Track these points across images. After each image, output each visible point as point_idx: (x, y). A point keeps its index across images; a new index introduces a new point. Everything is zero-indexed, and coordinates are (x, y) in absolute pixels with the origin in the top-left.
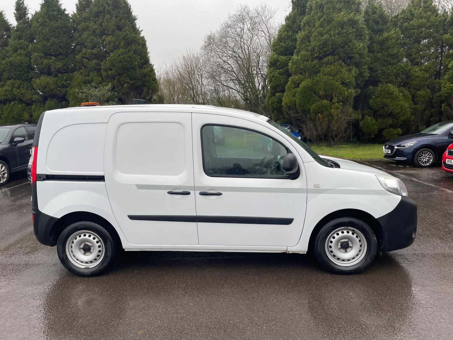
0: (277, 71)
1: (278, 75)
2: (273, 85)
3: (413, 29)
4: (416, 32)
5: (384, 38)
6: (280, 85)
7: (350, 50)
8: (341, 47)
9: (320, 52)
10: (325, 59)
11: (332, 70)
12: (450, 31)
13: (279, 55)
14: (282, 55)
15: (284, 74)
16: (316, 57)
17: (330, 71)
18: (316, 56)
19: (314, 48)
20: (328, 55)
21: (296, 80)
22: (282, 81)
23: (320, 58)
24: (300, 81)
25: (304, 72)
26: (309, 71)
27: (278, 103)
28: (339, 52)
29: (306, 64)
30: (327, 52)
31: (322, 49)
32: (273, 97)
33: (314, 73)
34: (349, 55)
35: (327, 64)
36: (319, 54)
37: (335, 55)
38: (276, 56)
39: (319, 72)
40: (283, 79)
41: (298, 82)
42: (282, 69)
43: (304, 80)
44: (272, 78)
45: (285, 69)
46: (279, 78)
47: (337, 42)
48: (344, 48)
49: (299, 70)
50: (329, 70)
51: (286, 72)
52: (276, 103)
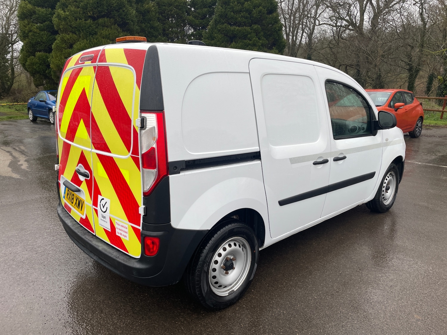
0: (34, 26)
1: (38, 31)
2: (30, 42)
3: (164, 6)
4: (167, 9)
5: (145, 10)
6: (41, 43)
7: (125, 15)
8: (116, 11)
9: (94, 12)
10: (101, 21)
11: (110, 34)
12: (192, 14)
13: (34, 6)
14: (38, 6)
15: (45, 30)
16: (90, 17)
17: (108, 35)
18: (89, 14)
19: (86, 5)
20: (103, 16)
21: (68, 39)
22: (44, 39)
23: (94, 19)
24: (74, 41)
25: (77, 31)
26: (85, 31)
27: (40, 65)
28: (114, 15)
29: (80, 23)
30: (102, 13)
31: (96, 8)
32: (31, 57)
33: (90, 34)
34: (124, 20)
35: (103, 26)
36: (93, 14)
37: (110, 18)
38: (29, 6)
39: (96, 33)
40: (45, 36)
41: (71, 42)
42: (41, 23)
43: (78, 41)
44: (28, 33)
45: (46, 24)
46: (38, 34)
47: (113, 4)
48: (119, 12)
49: (70, 27)
50: (107, 33)
51: (48, 28)
52: (38, 65)
